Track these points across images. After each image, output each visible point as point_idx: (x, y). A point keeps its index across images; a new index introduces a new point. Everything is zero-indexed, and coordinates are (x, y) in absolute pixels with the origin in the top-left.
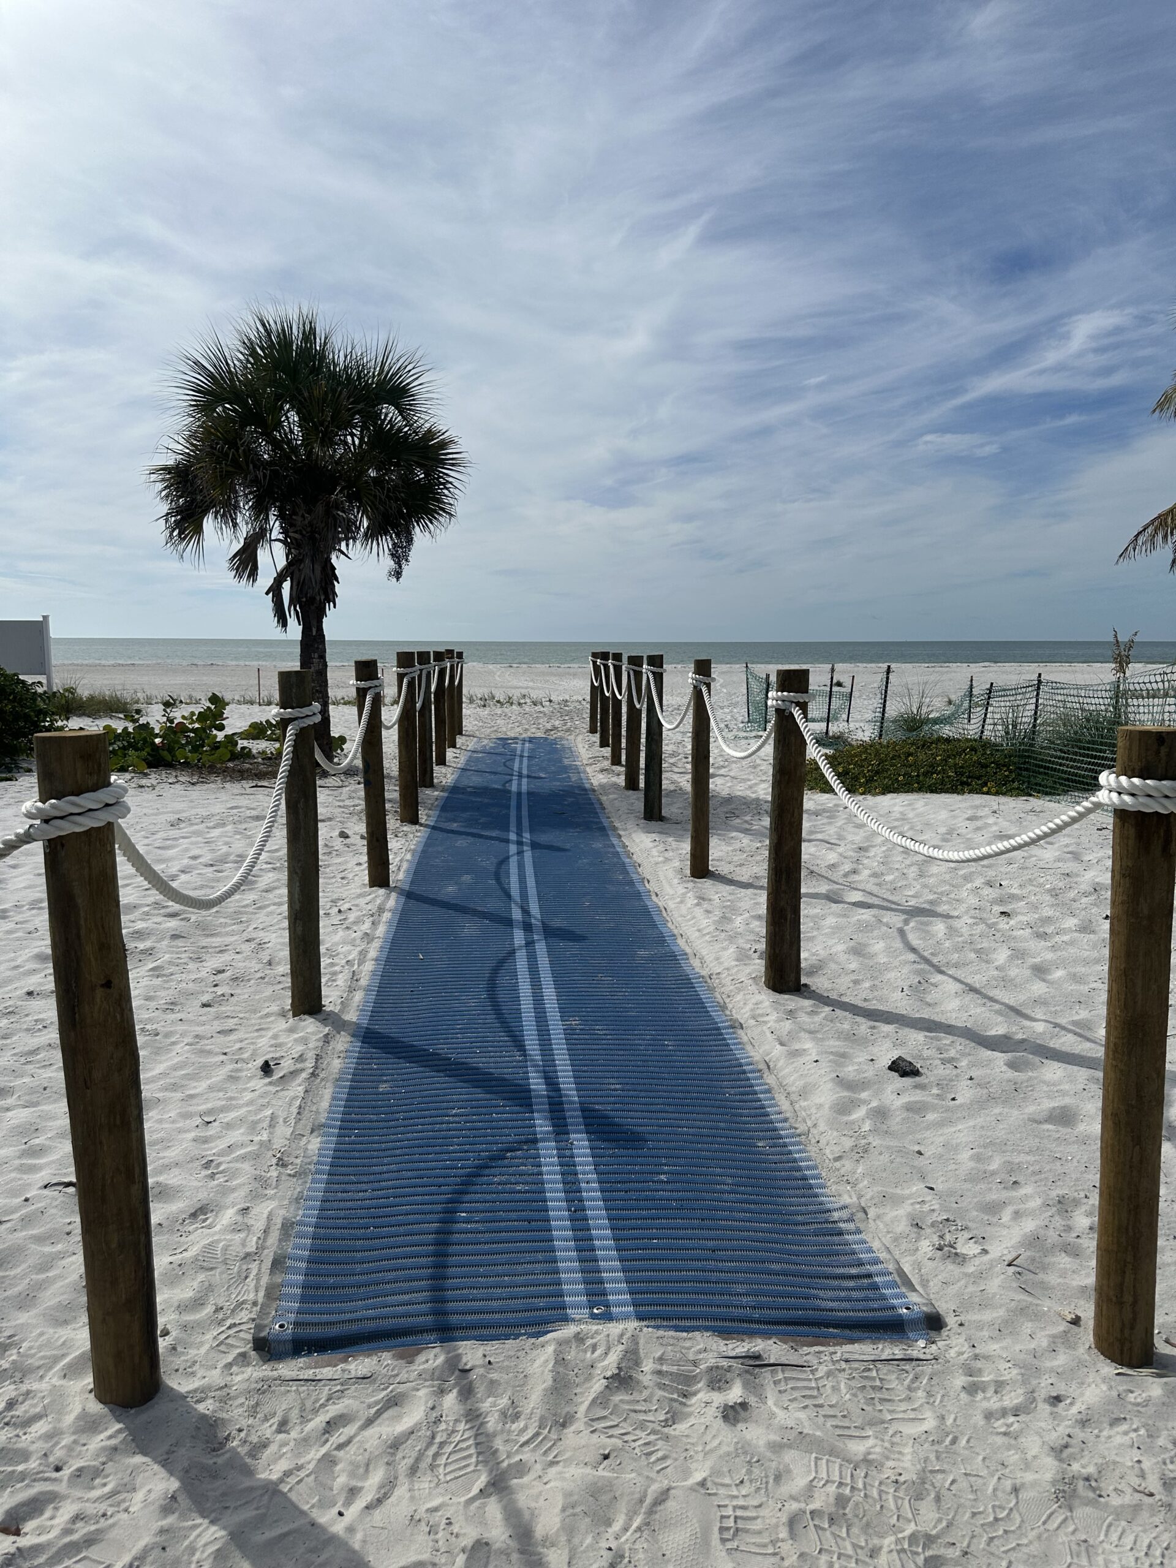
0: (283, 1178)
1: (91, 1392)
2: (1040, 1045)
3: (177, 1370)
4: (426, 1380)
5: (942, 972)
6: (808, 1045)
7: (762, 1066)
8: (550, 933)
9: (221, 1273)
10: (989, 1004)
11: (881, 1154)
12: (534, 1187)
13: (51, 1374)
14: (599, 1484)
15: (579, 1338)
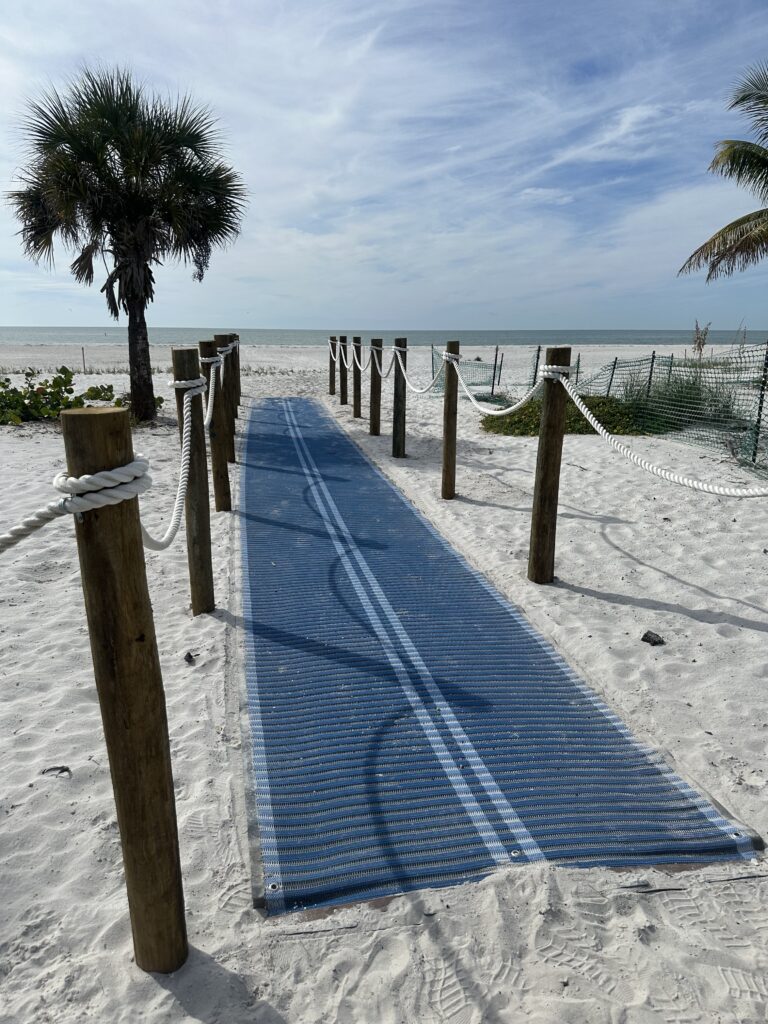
0: (231, 751)
1: (132, 961)
2: (735, 617)
3: (198, 933)
4: (401, 925)
5: (642, 564)
6: (578, 624)
7: (551, 642)
8: (361, 544)
9: (208, 841)
10: (685, 586)
11: (663, 707)
12: (425, 748)
13: (93, 944)
14: (572, 1011)
15: (510, 880)
